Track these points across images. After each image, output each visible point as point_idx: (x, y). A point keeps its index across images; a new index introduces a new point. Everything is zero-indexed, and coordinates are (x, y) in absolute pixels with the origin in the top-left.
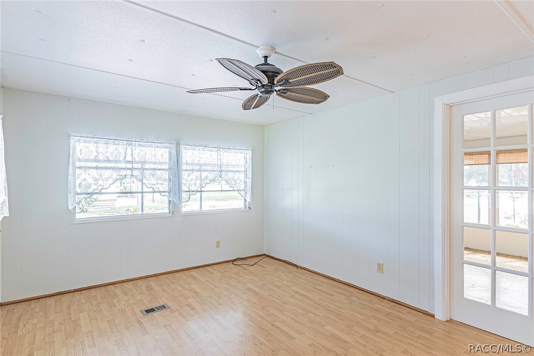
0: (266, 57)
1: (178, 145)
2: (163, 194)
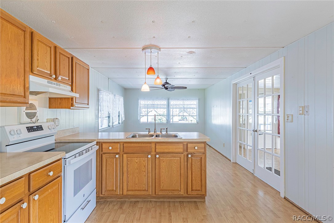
0: (166, 80)
1: (168, 99)
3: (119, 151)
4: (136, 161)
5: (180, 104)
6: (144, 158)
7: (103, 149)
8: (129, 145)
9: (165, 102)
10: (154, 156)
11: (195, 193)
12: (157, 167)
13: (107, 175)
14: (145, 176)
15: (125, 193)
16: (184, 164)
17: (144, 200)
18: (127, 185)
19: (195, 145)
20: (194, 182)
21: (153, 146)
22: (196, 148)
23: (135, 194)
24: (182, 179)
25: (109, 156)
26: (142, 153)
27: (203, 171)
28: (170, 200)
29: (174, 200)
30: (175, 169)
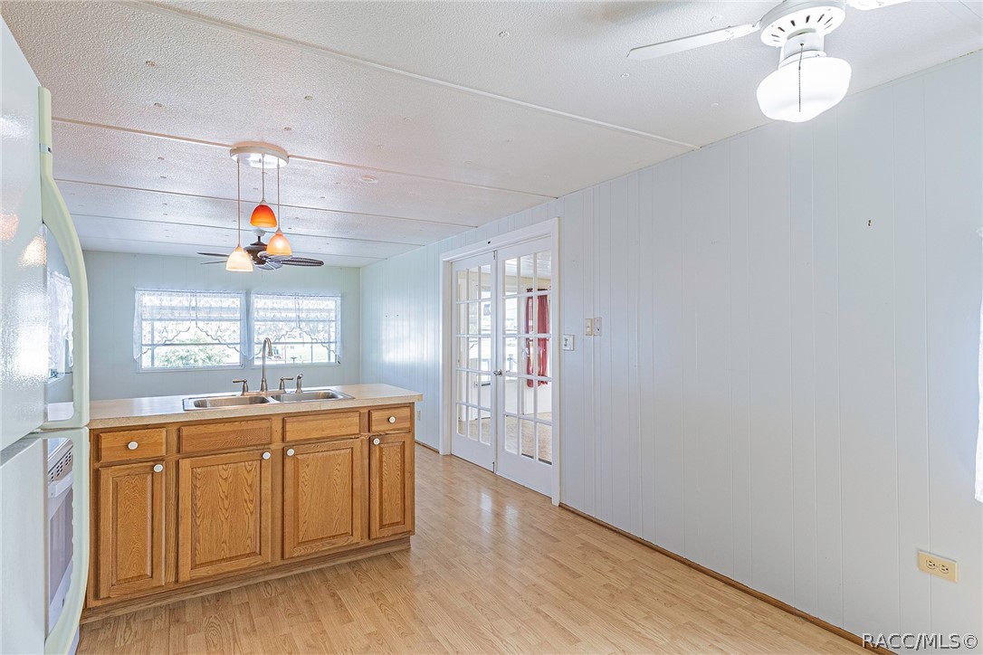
1: (248, 294)
2: (231, 346)
3: (164, 450)
4: (225, 475)
5: (286, 307)
6: (250, 463)
7: (103, 453)
8: (201, 429)
9: (235, 302)
10: (279, 453)
11: (387, 532)
12: (289, 483)
13: (119, 535)
14: (252, 513)
15: (186, 574)
16: (362, 465)
17: (245, 584)
18: (194, 549)
19: (388, 413)
20: (385, 505)
21: (277, 426)
22: (392, 420)
23: (220, 571)
24: (357, 505)
25: (126, 473)
26: (242, 449)
27: (407, 475)
28: (320, 567)
29: (333, 564)
30: (338, 481)
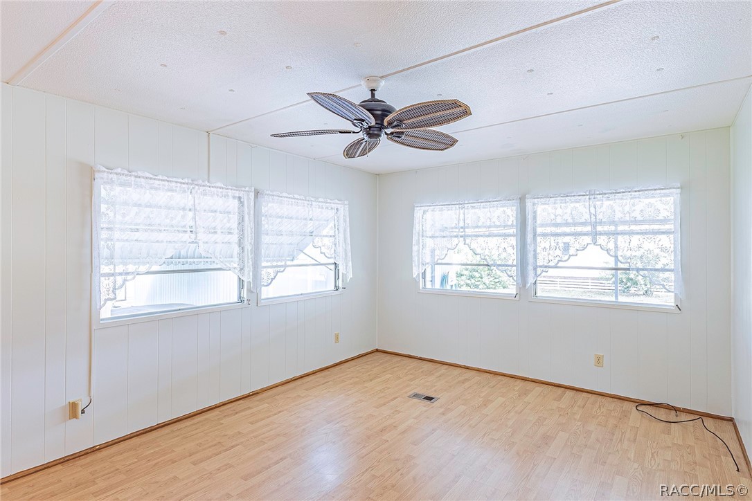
0: (373, 90)
1: (522, 200)
9: (511, 212)
